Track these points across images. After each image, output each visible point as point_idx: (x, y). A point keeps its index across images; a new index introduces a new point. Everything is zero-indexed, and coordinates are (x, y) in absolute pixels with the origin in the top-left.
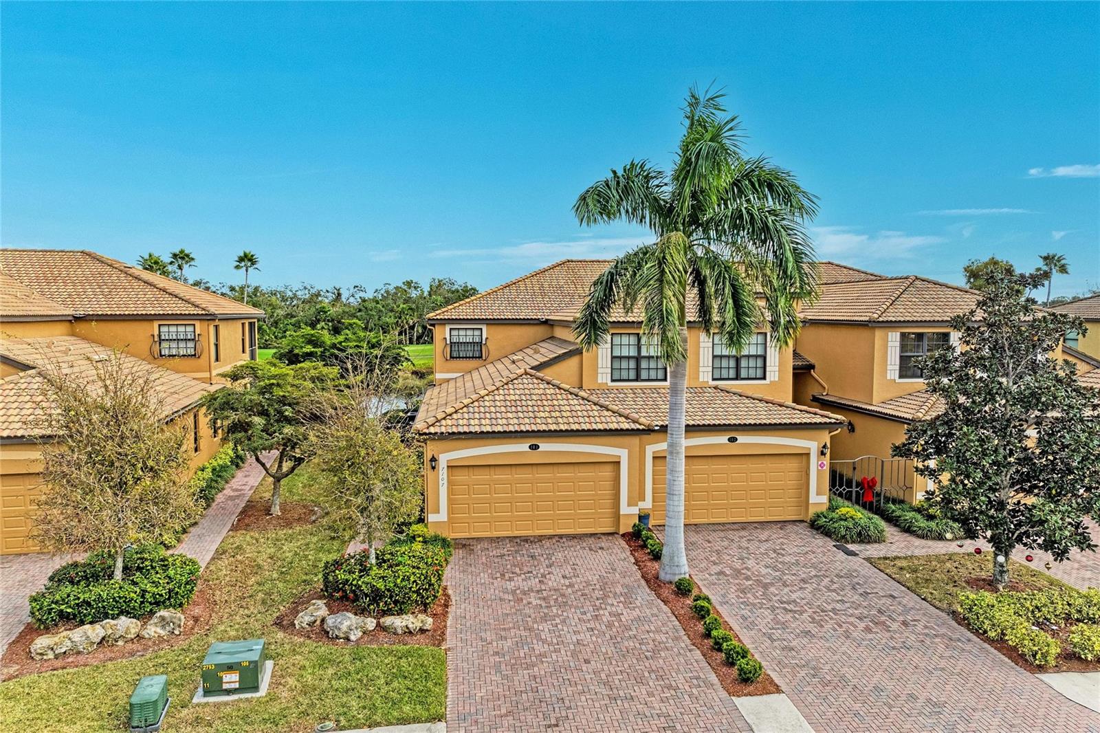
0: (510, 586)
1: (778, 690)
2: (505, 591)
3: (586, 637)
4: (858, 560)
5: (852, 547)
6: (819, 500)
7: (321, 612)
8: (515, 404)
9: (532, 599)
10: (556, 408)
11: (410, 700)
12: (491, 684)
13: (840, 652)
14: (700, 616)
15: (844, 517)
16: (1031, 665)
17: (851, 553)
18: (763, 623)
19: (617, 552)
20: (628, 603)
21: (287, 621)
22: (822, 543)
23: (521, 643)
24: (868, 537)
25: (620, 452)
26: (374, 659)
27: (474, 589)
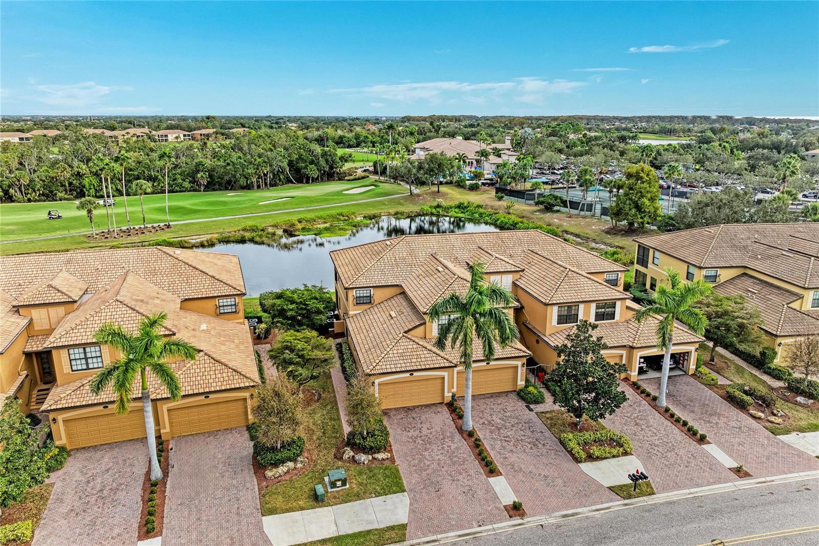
0: (410, 434)
1: (501, 475)
2: (408, 437)
3: (441, 457)
4: (533, 413)
5: (532, 406)
6: (521, 383)
7: (352, 454)
8: (402, 355)
9: (419, 441)
10: (418, 356)
11: (394, 485)
12: (415, 478)
13: (521, 458)
14: (477, 446)
15: (530, 393)
16: (577, 460)
17: (531, 410)
18: (498, 447)
19: (445, 413)
20: (452, 441)
21: (338, 457)
22: (521, 404)
23: (420, 461)
24: (538, 400)
25: (445, 374)
26: (376, 471)
27: (397, 437)
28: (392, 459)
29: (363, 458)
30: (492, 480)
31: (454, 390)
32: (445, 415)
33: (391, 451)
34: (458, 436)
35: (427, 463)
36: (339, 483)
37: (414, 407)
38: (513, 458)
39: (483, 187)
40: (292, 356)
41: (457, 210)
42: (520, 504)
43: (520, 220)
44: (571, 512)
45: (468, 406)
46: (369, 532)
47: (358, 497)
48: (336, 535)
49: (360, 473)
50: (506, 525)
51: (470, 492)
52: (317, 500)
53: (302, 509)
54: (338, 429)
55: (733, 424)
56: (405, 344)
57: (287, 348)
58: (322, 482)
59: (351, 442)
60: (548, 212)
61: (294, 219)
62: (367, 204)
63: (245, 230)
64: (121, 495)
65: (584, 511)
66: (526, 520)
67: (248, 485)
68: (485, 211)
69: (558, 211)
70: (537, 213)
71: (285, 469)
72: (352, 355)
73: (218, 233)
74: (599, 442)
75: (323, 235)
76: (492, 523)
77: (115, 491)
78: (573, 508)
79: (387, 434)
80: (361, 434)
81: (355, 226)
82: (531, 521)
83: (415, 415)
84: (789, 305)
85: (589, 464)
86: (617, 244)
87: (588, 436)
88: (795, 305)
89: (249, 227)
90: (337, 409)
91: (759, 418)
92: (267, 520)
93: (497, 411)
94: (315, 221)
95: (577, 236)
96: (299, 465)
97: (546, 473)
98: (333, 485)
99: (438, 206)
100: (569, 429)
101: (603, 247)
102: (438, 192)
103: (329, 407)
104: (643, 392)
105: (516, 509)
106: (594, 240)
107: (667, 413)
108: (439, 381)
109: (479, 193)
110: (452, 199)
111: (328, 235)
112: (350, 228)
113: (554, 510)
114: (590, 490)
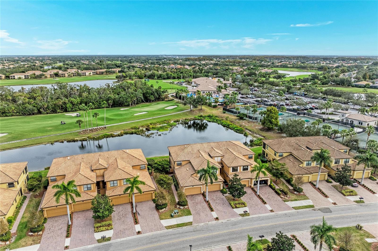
0: (193, 202)
1: (214, 211)
3: (200, 207)
4: (224, 196)
5: (224, 194)
6: (222, 188)
7: (179, 206)
8: (190, 181)
9: (195, 203)
10: (195, 182)
11: (189, 213)
12: (194, 212)
13: (220, 208)
14: (209, 205)
15: (224, 191)
16: (233, 208)
17: (224, 195)
18: (214, 205)
19: (201, 196)
20: (203, 203)
21: (176, 207)
22: (221, 194)
23: (195, 208)
24: (225, 193)
25: (201, 186)
26: (185, 210)
27: (190, 202)
28: (188, 208)
29: (182, 207)
30: (212, 212)
31: (204, 190)
32: (201, 197)
33: (188, 206)
34: (204, 202)
35: (197, 208)
36: (177, 213)
37: (194, 195)
38: (217, 207)
39: (219, 106)
40: (163, 182)
41: (208, 118)
42: (218, 218)
43: (231, 123)
44: (229, 219)
45: (207, 194)
46: (184, 223)
47: (181, 216)
48: (177, 224)
49: (181, 211)
50: (215, 222)
51: (207, 215)
52: (172, 216)
53: (169, 219)
54: (175, 201)
55: (275, 199)
56: (191, 178)
57: (161, 180)
58: (172, 213)
59: (179, 204)
60: (241, 120)
61: (149, 123)
62: (175, 115)
63: (132, 128)
64: (127, 216)
65: (232, 219)
66: (219, 221)
67: (156, 214)
68: (218, 119)
69: (245, 119)
70: (237, 120)
71: (164, 210)
72: (176, 180)
73: (123, 130)
74: (239, 204)
75: (160, 130)
76: (211, 221)
77: (126, 215)
78: (230, 218)
79: (187, 202)
80: (181, 202)
81: (171, 126)
82: (220, 221)
83: (194, 197)
84: (299, 166)
85: (236, 209)
86: (263, 135)
87: (237, 202)
88: (301, 166)
89: (134, 127)
90: (174, 195)
91: (282, 198)
92: (161, 221)
93: (214, 196)
94: (156, 124)
95: (250, 131)
96: (167, 209)
97: (225, 211)
98: (175, 213)
99: (201, 116)
100: (232, 200)
101: (258, 136)
102: (201, 109)
103: (172, 195)
104: (254, 190)
105: (217, 219)
106: (256, 133)
107: (259, 196)
108: (200, 188)
109: (217, 109)
110: (206, 112)
111: (162, 130)
112: (169, 127)
113: (225, 219)
114: (235, 215)
